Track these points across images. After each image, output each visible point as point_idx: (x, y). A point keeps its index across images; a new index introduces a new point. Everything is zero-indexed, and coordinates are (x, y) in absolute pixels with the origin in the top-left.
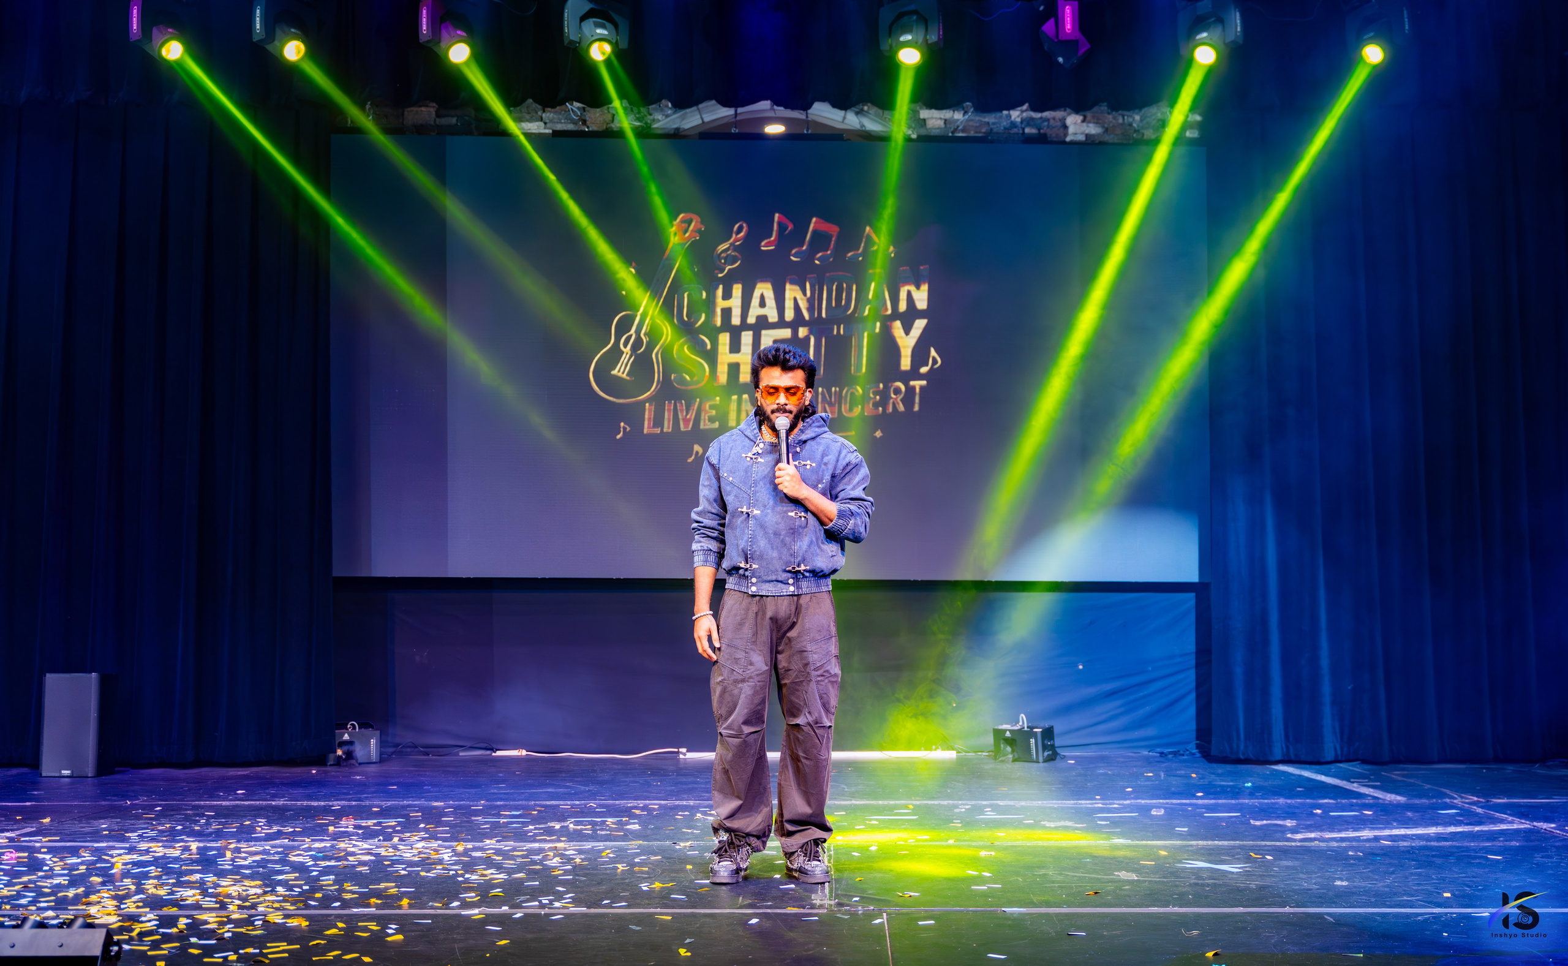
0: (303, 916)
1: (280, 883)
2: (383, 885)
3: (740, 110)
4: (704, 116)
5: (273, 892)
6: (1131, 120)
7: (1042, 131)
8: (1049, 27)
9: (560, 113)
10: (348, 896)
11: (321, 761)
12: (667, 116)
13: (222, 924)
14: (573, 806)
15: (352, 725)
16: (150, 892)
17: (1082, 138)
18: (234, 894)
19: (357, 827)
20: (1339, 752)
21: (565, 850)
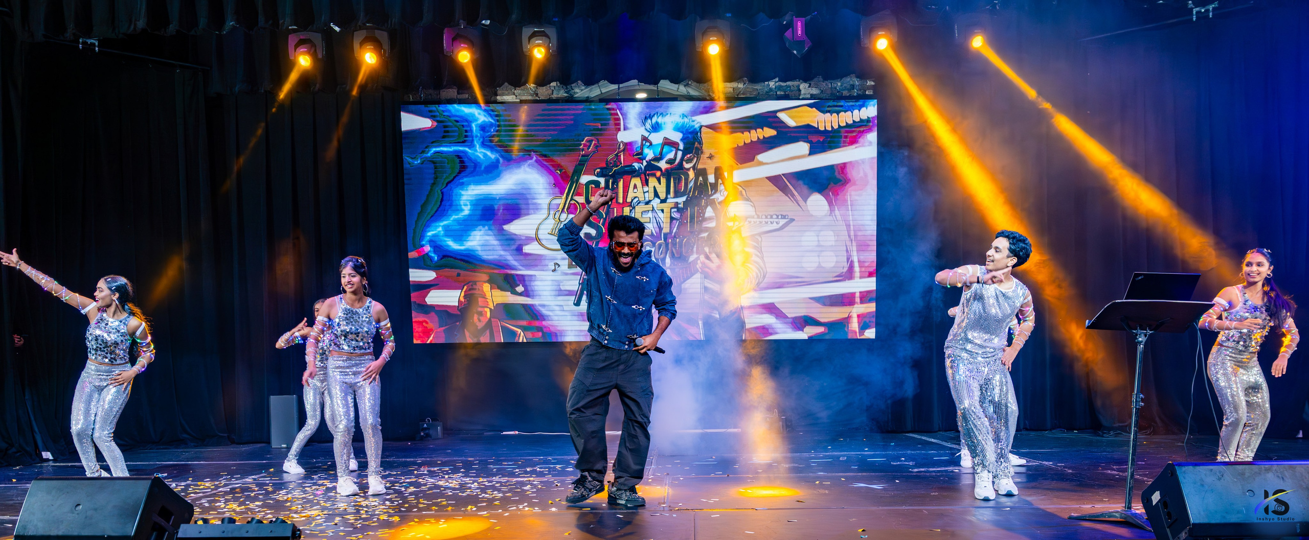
0: (397, 516)
1: (387, 500)
2: (439, 500)
3: (621, 85)
4: (602, 90)
5: (384, 504)
6: (835, 85)
7: (786, 93)
8: (788, 34)
9: (524, 90)
10: (421, 506)
11: (412, 439)
12: (582, 90)
13: (356, 520)
14: (540, 459)
15: (428, 419)
16: (322, 505)
17: (809, 96)
18: (364, 505)
19: (428, 471)
20: (941, 426)
21: (534, 481)
